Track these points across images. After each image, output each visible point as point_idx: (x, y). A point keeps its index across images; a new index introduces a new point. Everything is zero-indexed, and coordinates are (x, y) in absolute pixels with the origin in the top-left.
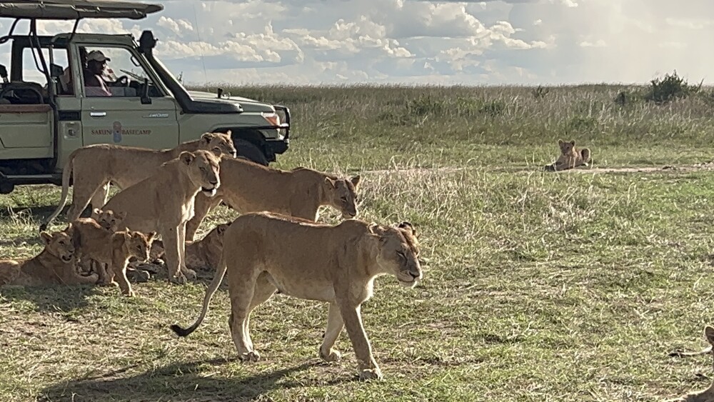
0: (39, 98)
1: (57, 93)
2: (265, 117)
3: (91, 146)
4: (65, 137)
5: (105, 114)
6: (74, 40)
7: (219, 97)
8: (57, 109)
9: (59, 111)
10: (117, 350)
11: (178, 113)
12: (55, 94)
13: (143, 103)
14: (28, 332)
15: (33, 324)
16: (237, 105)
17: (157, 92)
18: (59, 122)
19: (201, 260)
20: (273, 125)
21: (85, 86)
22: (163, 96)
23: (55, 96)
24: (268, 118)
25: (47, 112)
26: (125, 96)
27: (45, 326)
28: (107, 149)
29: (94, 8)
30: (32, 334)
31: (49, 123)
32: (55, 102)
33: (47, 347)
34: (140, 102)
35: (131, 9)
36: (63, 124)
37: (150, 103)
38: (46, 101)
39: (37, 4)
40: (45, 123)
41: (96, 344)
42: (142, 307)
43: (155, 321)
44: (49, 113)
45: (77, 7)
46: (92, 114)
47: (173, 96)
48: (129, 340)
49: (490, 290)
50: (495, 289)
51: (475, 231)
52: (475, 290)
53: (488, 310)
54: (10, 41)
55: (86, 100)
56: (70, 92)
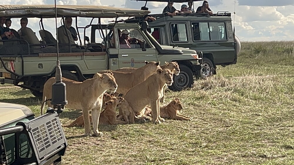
0: (102, 49)
1: (109, 47)
2: (192, 55)
3: (122, 68)
4: (112, 65)
5: (127, 55)
6: (115, 26)
7: (173, 48)
9: (110, 55)
10: (132, 151)
11: (157, 54)
12: (108, 47)
13: (143, 51)
14: (97, 143)
15: (99, 140)
16: (181, 51)
17: (148, 46)
18: (110, 59)
19: (166, 114)
20: (195, 58)
21: (120, 44)
22: (151, 48)
23: (108, 49)
24: (193, 56)
26: (136, 48)
27: (104, 141)
28: (128, 69)
29: (124, 13)
30: (99, 144)
31: (105, 59)
32: (108, 51)
33: (105, 150)
34: (142, 50)
35: (138, 13)
37: (146, 51)
38: (105, 50)
39: (101, 12)
41: (124, 148)
42: (143, 133)
43: (148, 139)
44: (105, 55)
45: (116, 13)
46: (123, 55)
47: (155, 48)
48: (137, 147)
49: (288, 127)
50: (290, 126)
51: (281, 102)
52: (281, 127)
53: (287, 135)
54: (91, 27)
55: (120, 50)
56: (114, 47)
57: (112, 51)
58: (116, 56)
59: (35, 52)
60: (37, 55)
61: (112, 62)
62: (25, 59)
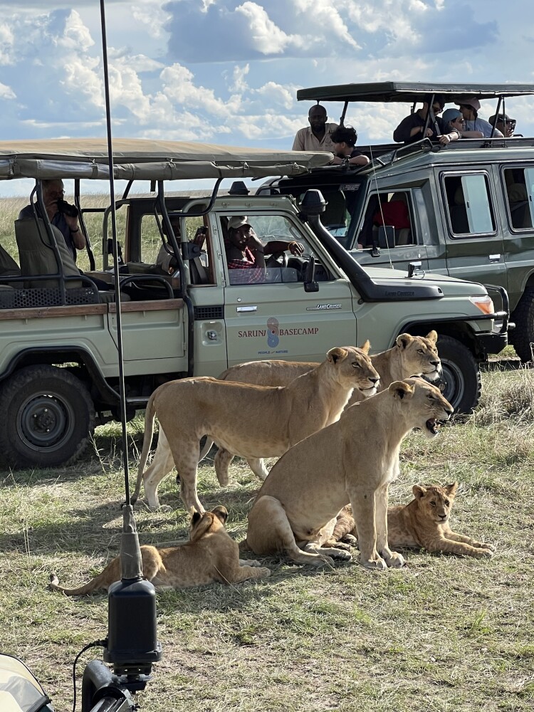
0: (167, 290)
1: (192, 282)
2: (473, 302)
4: (204, 342)
5: (255, 308)
6: (214, 208)
7: (410, 275)
8: (193, 305)
9: (195, 307)
11: (355, 302)
12: (189, 283)
13: (306, 291)
14: (189, 665)
15: (194, 652)
16: (436, 288)
17: (325, 275)
18: (195, 322)
20: (485, 313)
22: (334, 279)
23: (189, 287)
24: (477, 303)
25: (179, 310)
26: (282, 282)
27: (210, 654)
29: (240, 164)
30: (195, 668)
31: (181, 324)
32: (189, 295)
33: (218, 694)
34: (303, 288)
35: (289, 162)
36: (200, 325)
37: (317, 290)
38: (178, 294)
39: (165, 163)
40: (177, 325)
41: (283, 683)
44: (181, 311)
45: (218, 163)
47: (347, 279)
55: (230, 290)
56: (209, 280)
57: (203, 296)
58: (216, 312)
61: (202, 332)
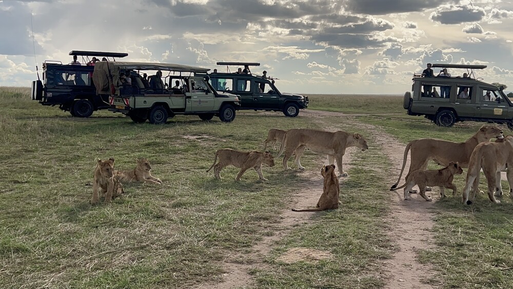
9: (186, 96)
25: (183, 96)
31: (184, 99)
34: (205, 94)
37: (208, 95)
46: (194, 97)
49: (15, 164)
50: (18, 163)
51: (9, 141)
52: (10, 164)
53: (15, 171)
54: (169, 77)
56: (189, 91)
57: (188, 94)
58: (190, 97)
59: (142, 93)
60: (143, 95)
61: (187, 101)
62: (136, 97)
